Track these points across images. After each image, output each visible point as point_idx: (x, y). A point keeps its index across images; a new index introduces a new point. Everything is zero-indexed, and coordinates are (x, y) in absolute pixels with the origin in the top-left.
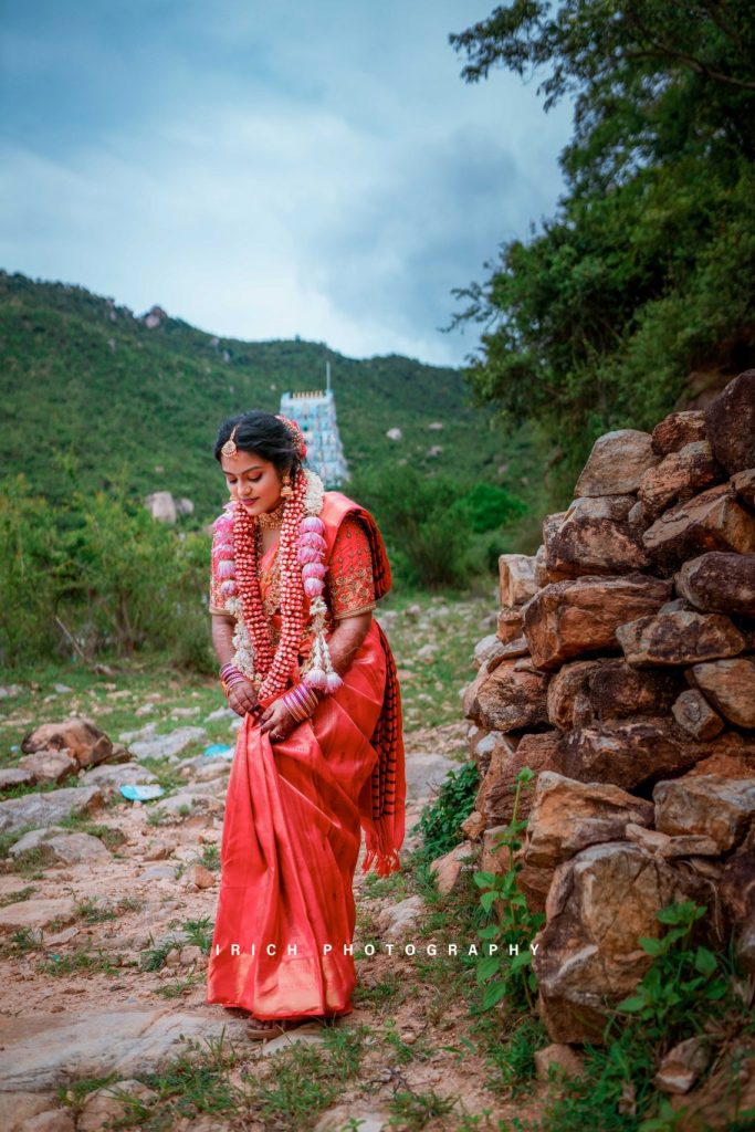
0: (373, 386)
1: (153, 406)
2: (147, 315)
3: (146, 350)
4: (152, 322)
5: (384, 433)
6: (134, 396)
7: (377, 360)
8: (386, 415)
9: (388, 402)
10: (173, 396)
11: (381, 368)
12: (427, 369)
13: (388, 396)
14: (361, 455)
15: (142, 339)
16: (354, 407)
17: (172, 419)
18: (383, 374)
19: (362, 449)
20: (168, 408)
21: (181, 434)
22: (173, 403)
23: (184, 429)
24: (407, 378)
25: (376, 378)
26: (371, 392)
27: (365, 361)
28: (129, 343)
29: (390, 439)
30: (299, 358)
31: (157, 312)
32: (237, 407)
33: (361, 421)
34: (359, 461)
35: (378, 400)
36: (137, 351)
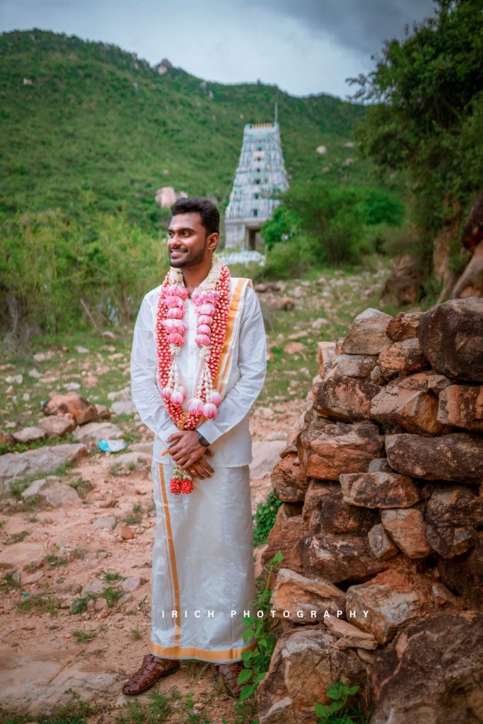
0: (308, 116)
1: (162, 129)
2: (159, 66)
3: (158, 90)
4: (162, 71)
5: (315, 149)
6: (150, 121)
7: (312, 98)
8: (316, 136)
9: (318, 127)
10: (175, 122)
11: (315, 104)
13: (318, 123)
14: (298, 164)
15: (155, 82)
16: (295, 131)
17: (174, 138)
18: (315, 108)
19: (300, 160)
20: (173, 130)
21: (180, 148)
22: (175, 127)
23: (182, 144)
24: (332, 111)
25: (310, 110)
26: (307, 121)
27: (304, 99)
28: (147, 85)
29: (318, 154)
30: (259, 96)
31: (165, 63)
32: (217, 130)
33: (300, 140)
34: (297, 168)
35: (311, 126)
36: (152, 91)
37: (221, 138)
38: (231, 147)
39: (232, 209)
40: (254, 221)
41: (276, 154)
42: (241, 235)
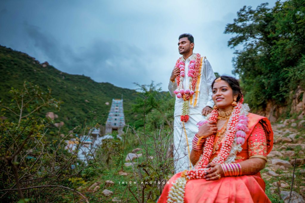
0: (101, 90)
2: (43, 64)
3: (43, 73)
4: (44, 66)
5: (105, 103)
7: (103, 83)
8: (105, 98)
9: (105, 95)
11: (104, 86)
12: (116, 87)
13: (105, 93)
14: (99, 108)
15: (42, 70)
16: (97, 95)
18: (104, 87)
19: (99, 107)
24: (111, 89)
25: (102, 88)
26: (101, 92)
27: (100, 83)
28: (39, 71)
29: (106, 105)
30: (83, 80)
31: (46, 63)
32: (67, 91)
33: (99, 99)
34: (98, 109)
35: (103, 94)
36: (41, 73)
37: (69, 95)
38: (72, 99)
39: (108, 123)
40: (115, 127)
41: (122, 108)
42: (111, 131)
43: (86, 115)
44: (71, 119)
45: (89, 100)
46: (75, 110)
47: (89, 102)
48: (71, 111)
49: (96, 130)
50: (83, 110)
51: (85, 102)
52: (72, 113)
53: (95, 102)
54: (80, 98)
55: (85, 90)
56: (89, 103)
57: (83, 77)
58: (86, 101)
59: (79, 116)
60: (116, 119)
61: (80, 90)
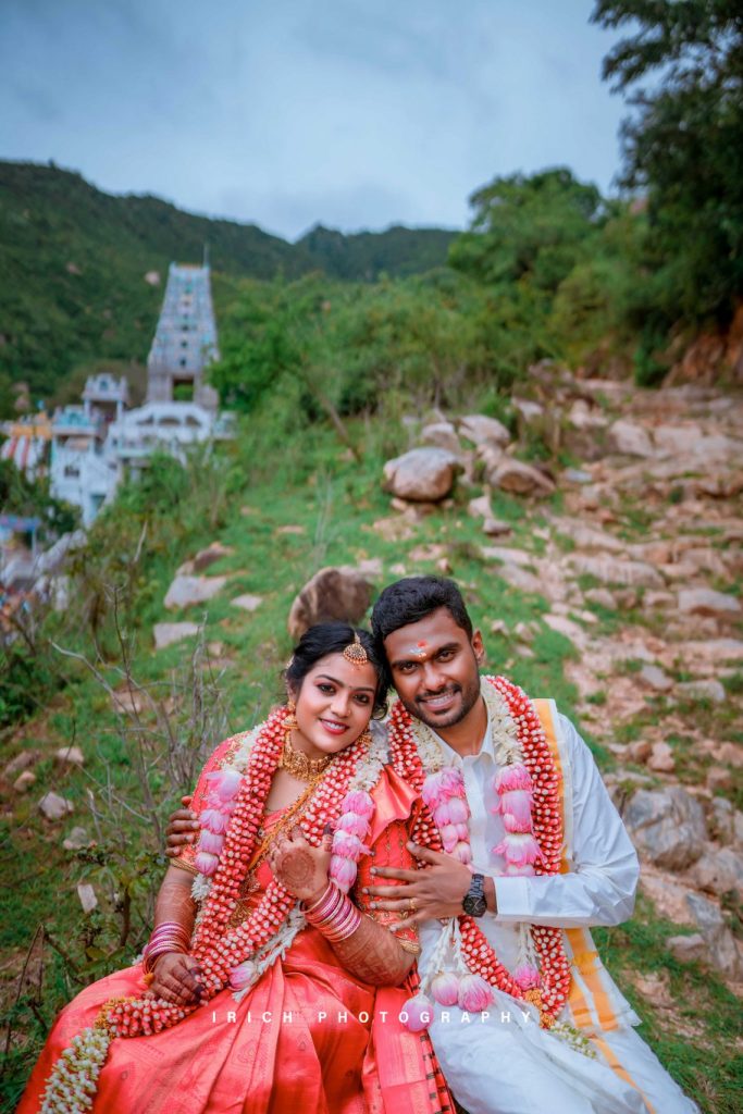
0: (127, 225)
5: (142, 275)
7: (133, 199)
8: (141, 256)
9: (143, 243)
11: (136, 207)
12: (184, 215)
13: (142, 237)
14: (119, 296)
16: (109, 245)
18: (138, 214)
19: (122, 291)
24: (162, 221)
25: (130, 217)
26: (125, 231)
27: (121, 198)
29: (148, 284)
30: (53, 186)
33: (118, 260)
34: (117, 301)
35: (133, 241)
38: (16, 261)
39: (155, 357)
40: (181, 372)
41: (206, 300)
42: (167, 386)
43: (74, 323)
44: (15, 341)
45: (79, 265)
46: (27, 302)
47: (79, 272)
48: (13, 307)
49: (112, 385)
50: (62, 304)
51: (63, 273)
52: (19, 315)
53: (106, 274)
54: (45, 257)
55: (65, 226)
56: (78, 278)
57: (52, 172)
58: (72, 268)
59: (46, 327)
60: (184, 344)
61: (43, 225)
